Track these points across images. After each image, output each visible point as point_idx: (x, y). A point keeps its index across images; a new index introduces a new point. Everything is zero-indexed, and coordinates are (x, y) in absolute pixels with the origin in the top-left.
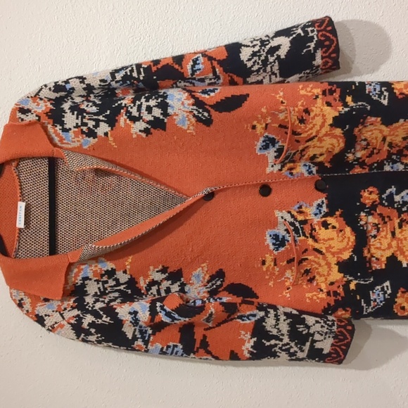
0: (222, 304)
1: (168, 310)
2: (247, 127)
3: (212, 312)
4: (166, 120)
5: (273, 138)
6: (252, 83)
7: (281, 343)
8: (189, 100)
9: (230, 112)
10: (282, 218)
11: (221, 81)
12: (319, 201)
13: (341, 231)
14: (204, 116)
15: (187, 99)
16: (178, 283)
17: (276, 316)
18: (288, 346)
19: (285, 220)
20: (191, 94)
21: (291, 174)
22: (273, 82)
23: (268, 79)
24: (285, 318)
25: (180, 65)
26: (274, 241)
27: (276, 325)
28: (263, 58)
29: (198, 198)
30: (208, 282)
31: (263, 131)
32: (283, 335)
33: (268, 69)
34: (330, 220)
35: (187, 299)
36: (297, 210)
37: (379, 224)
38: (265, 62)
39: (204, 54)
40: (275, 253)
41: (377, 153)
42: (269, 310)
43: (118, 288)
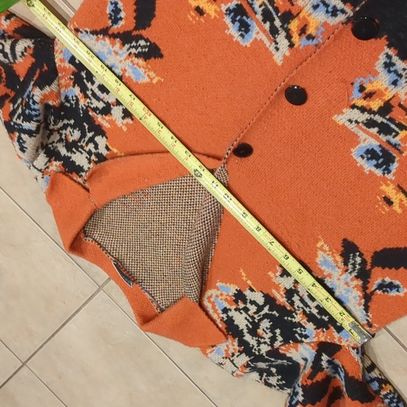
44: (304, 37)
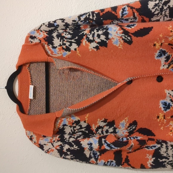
0: (138, 140)
1: (108, 143)
2: (151, 45)
3: (132, 145)
4: (107, 42)
5: (165, 51)
6: (154, 21)
7: (168, 161)
8: (120, 31)
9: (142, 37)
10: (169, 93)
11: (137, 20)
14: (128, 39)
15: (119, 30)
16: (113, 128)
17: (167, 147)
18: (172, 162)
20: (121, 27)
22: (165, 20)
23: (163, 19)
24: (171, 148)
25: (115, 11)
26: (164, 106)
27: (166, 151)
28: (160, 7)
29: (124, 83)
30: (128, 127)
31: (159, 47)
32: (169, 156)
33: (163, 13)
35: (118, 137)
38: (162, 10)
39: (128, 5)
40: (165, 112)
42: (163, 144)
43: (81, 130)
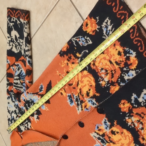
2: (60, 95)
4: (39, 110)
8: (39, 97)
12: (104, 120)
13: (122, 133)
19: (96, 137)
20: (38, 94)
21: (87, 109)
31: (66, 94)
34: (114, 129)
36: (97, 129)
37: (140, 120)
41: (115, 73)
44: (85, 108)
